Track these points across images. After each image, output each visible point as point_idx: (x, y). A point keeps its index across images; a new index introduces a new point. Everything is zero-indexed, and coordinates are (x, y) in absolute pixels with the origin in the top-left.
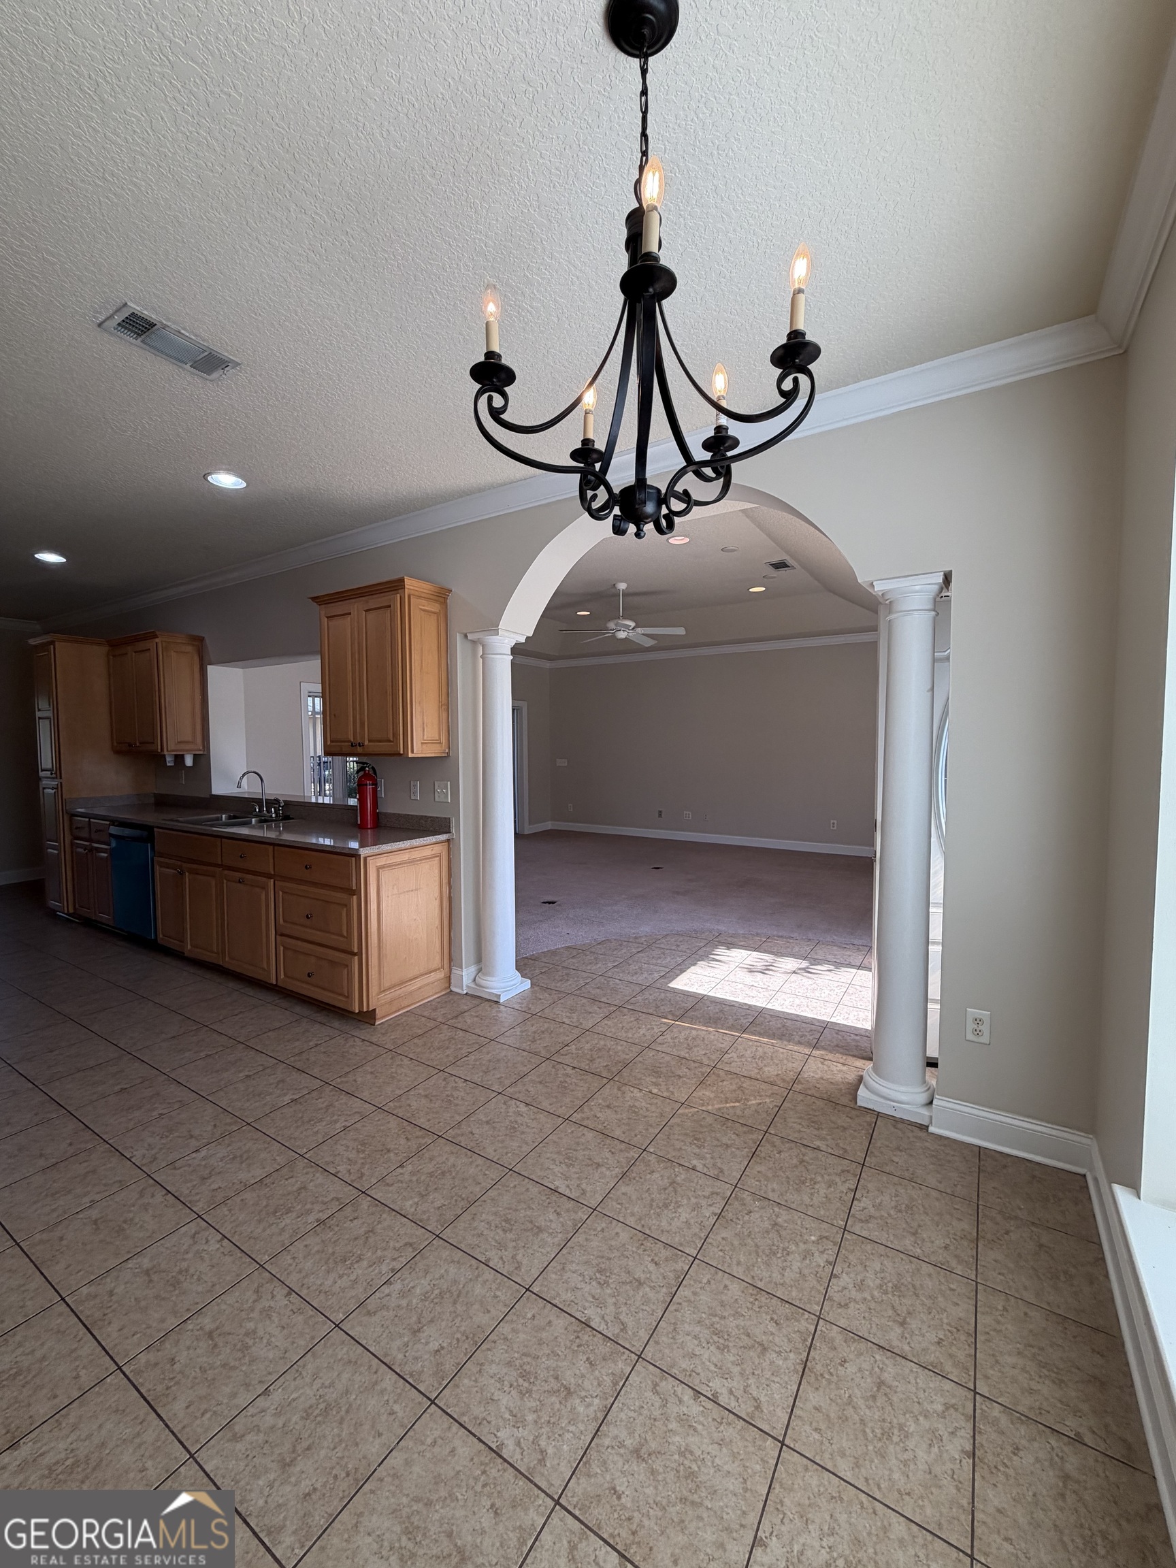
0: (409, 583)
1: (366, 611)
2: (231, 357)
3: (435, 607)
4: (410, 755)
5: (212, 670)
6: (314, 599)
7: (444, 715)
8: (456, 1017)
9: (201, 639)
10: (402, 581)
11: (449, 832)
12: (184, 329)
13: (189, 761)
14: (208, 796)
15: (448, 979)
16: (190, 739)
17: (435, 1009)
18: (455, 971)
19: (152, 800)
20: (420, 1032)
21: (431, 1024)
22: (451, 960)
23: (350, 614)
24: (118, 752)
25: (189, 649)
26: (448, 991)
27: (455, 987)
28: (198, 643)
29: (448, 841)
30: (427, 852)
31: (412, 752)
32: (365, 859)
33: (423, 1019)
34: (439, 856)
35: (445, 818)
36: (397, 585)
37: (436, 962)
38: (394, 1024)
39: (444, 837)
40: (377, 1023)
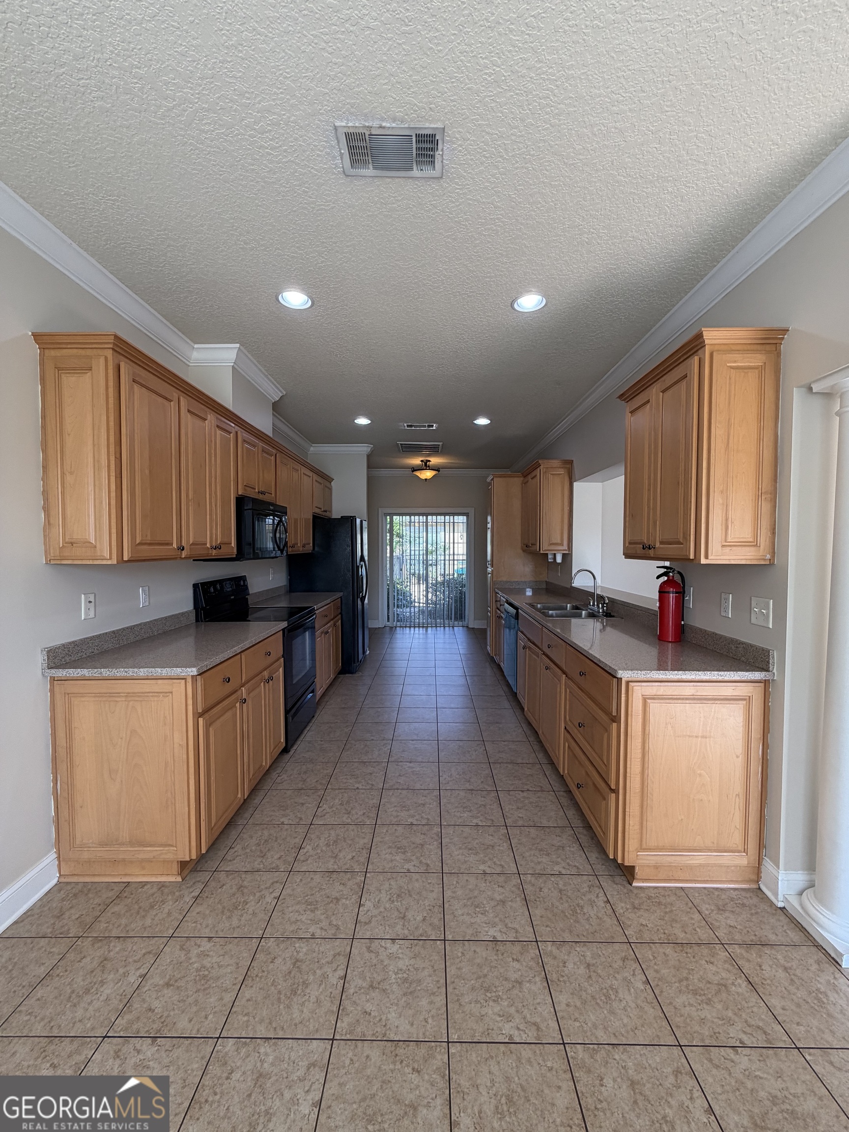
0: (711, 336)
1: (663, 392)
2: (433, 126)
3: (757, 360)
4: (703, 561)
5: (576, 485)
6: (621, 397)
7: (766, 507)
8: (749, 946)
9: (571, 462)
10: (699, 336)
11: (767, 670)
12: (383, 119)
13: (559, 559)
14: (569, 586)
15: (757, 870)
16: (559, 541)
17: (721, 909)
18: (768, 864)
19: (544, 586)
20: (681, 936)
21: (704, 934)
22: (761, 845)
23: (648, 401)
24: (524, 551)
25: (562, 471)
26: (754, 886)
27: (767, 887)
28: (569, 465)
29: (766, 683)
30: (728, 690)
31: (707, 557)
32: (628, 683)
33: (697, 916)
34: (748, 699)
35: (763, 649)
36: (695, 345)
37: (737, 839)
38: (658, 898)
39: (757, 675)
40: (635, 884)
